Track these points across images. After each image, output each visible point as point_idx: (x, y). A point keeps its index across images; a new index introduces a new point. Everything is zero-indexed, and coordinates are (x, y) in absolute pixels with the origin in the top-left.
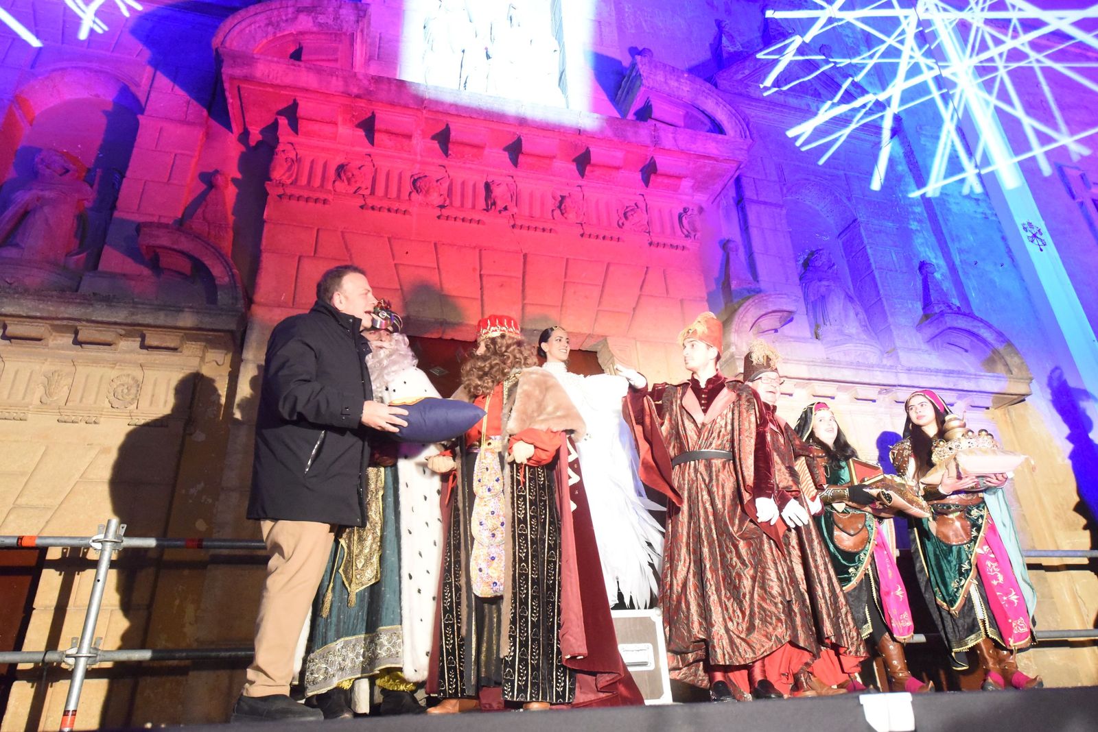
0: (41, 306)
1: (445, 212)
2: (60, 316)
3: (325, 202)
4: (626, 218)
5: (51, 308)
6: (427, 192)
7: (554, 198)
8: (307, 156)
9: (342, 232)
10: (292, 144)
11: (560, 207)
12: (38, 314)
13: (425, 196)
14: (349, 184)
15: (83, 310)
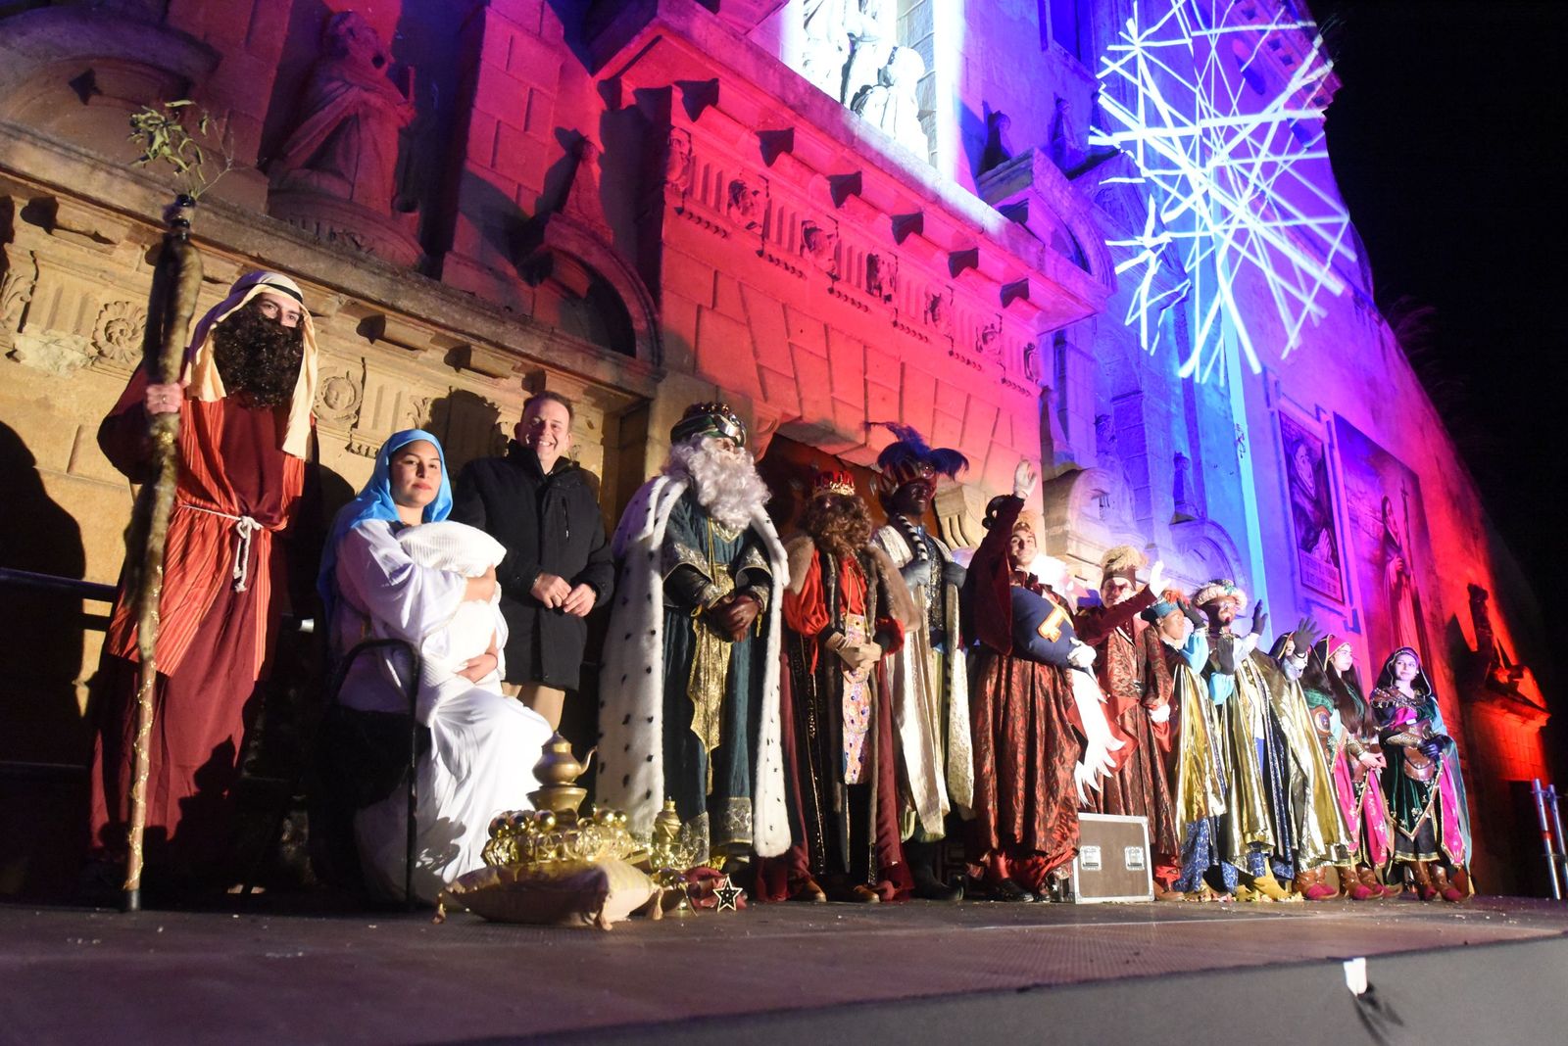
0: (444, 309)
1: (837, 286)
2: (468, 330)
3: (726, 235)
4: (985, 342)
5: (457, 316)
6: (821, 252)
7: (927, 295)
8: (703, 157)
9: (740, 284)
10: (689, 135)
11: (933, 311)
12: (443, 321)
13: (816, 256)
14: (743, 214)
15: (493, 328)
